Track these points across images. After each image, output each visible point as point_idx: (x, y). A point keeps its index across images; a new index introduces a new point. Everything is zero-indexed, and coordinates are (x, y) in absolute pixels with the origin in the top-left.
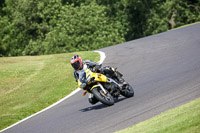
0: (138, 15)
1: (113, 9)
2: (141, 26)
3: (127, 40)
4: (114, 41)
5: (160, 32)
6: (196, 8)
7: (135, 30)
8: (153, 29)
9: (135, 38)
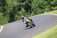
0: (12, 15)
1: (5, 14)
2: (13, 19)
3: (9, 23)
4: (5, 23)
5: (19, 20)
6: (28, 13)
7: (11, 20)
8: (16, 19)
9: (11, 22)
